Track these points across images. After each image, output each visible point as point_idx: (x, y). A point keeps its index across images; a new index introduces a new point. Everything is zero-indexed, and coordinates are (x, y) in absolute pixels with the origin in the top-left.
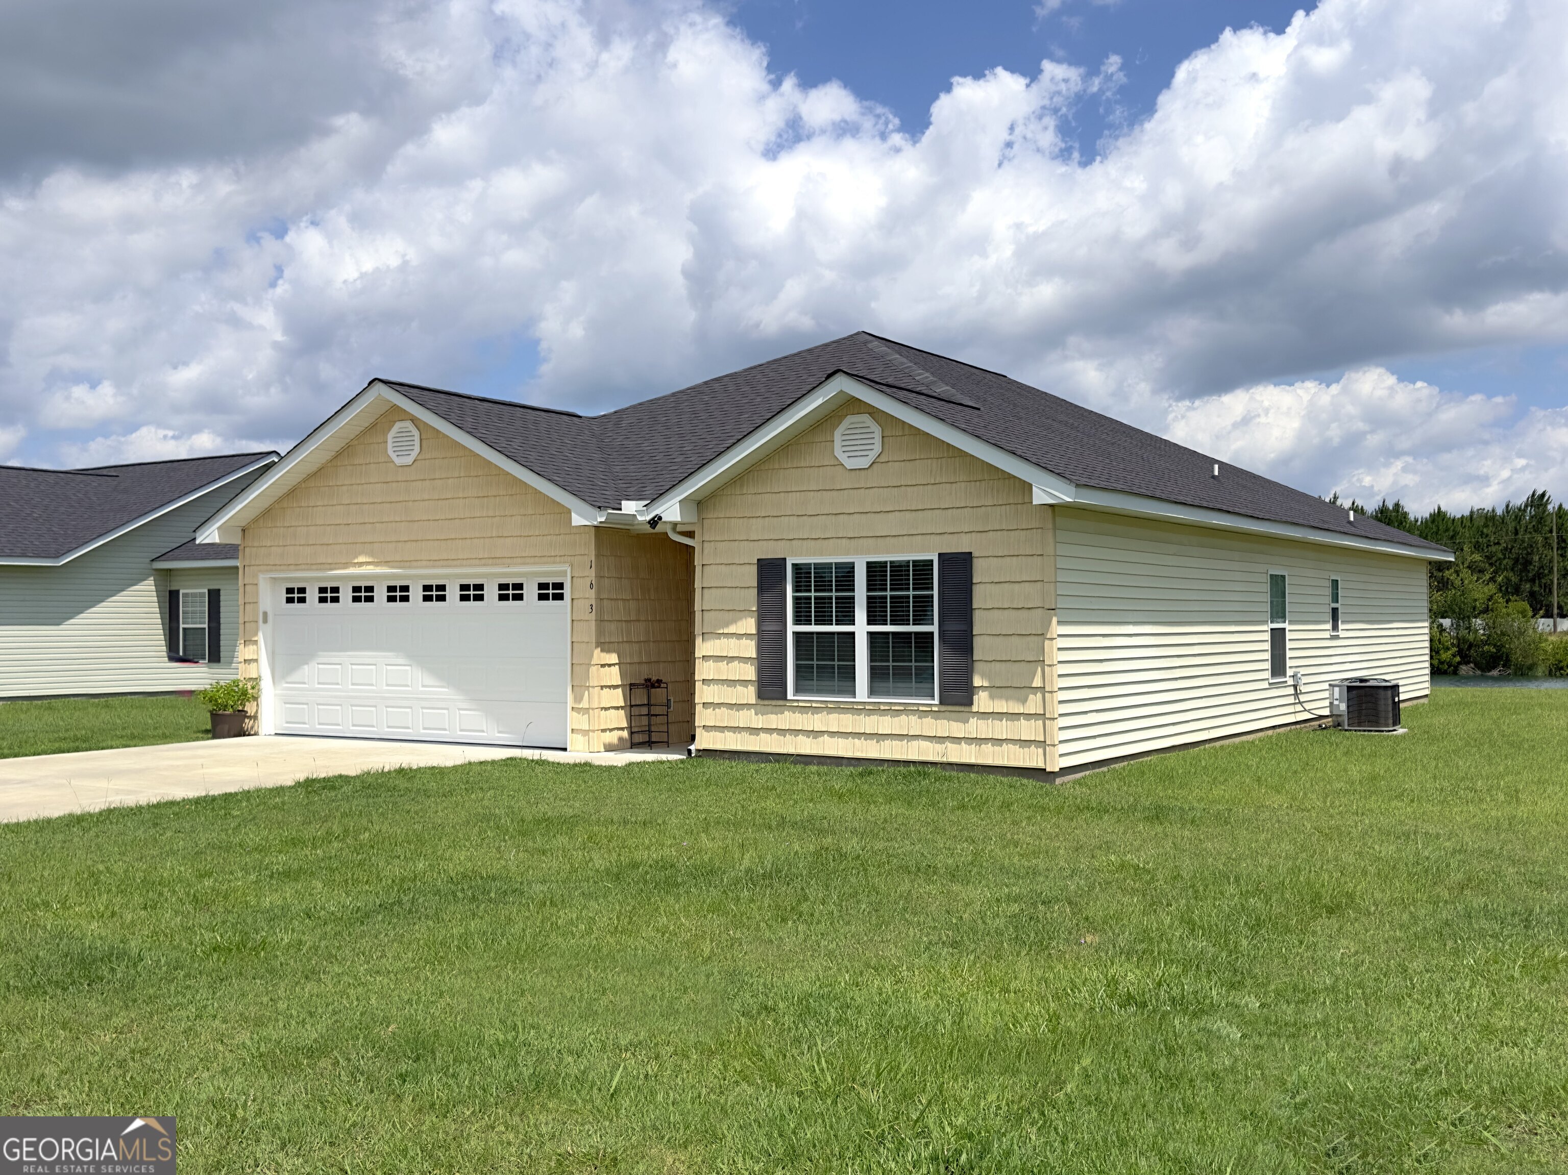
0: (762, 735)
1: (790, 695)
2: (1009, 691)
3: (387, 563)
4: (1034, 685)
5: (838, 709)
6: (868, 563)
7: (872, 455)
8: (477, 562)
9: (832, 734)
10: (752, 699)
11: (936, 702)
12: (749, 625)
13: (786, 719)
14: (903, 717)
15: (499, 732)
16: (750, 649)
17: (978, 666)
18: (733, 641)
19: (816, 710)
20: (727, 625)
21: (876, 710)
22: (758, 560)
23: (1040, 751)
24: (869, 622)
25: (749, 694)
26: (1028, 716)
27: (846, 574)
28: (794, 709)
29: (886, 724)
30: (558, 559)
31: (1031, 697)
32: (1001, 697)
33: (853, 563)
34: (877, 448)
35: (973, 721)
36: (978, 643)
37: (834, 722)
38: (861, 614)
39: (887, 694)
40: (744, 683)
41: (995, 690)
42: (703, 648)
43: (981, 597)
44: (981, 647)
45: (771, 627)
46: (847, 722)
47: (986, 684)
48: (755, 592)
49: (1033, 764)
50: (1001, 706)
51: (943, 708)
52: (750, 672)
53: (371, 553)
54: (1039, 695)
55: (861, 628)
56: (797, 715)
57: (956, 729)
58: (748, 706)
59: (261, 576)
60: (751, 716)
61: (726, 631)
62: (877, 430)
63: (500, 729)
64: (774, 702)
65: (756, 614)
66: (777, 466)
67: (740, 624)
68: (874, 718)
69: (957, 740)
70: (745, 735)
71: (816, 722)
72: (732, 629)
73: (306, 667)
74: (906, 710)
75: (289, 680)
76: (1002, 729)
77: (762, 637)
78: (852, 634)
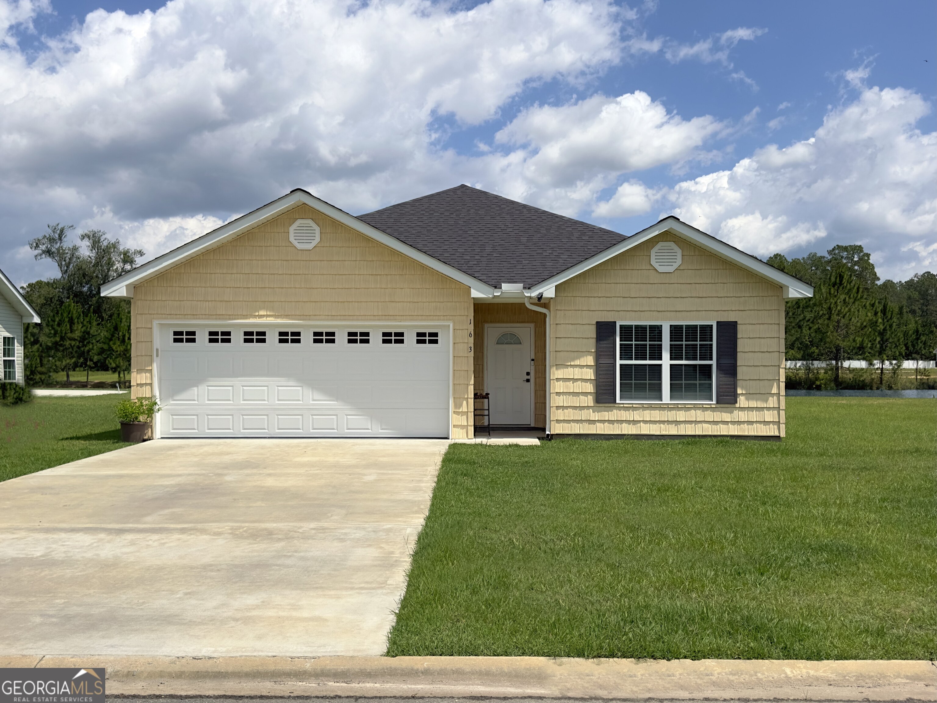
0: (598, 424)
1: (618, 401)
2: (758, 396)
3: (287, 316)
4: (773, 392)
5: (651, 407)
6: (671, 326)
7: (676, 266)
8: (372, 317)
9: (645, 422)
10: (591, 404)
11: (714, 402)
12: (590, 360)
13: (614, 414)
14: (693, 412)
15: (382, 429)
16: (590, 374)
17: (739, 383)
18: (577, 370)
19: (634, 409)
20: (573, 360)
21: (676, 408)
22: (597, 322)
23: (776, 427)
24: (671, 359)
25: (590, 401)
26: (768, 409)
27: (656, 331)
28: (620, 408)
29: (681, 416)
30: (442, 317)
31: (771, 398)
32: (753, 399)
33: (661, 326)
34: (679, 261)
35: (736, 412)
36: (739, 370)
37: (647, 415)
38: (666, 355)
39: (681, 398)
40: (585, 394)
41: (749, 396)
42: (555, 373)
43: (741, 345)
44: (741, 372)
45: (606, 361)
46: (656, 415)
47: (744, 392)
48: (594, 341)
49: (772, 434)
50: (753, 404)
51: (718, 406)
52: (590, 388)
53: (272, 309)
54: (775, 398)
55: (666, 362)
56: (622, 412)
57: (726, 417)
58: (588, 407)
59: (155, 323)
60: (590, 414)
61: (572, 363)
62: (679, 252)
63: (383, 427)
64: (607, 405)
65: (594, 354)
66: (610, 268)
67: (582, 359)
68: (674, 412)
69: (726, 423)
70: (586, 425)
71: (637, 415)
72: (577, 362)
73: (195, 389)
74: (695, 407)
75: (175, 398)
76: (754, 416)
77: (598, 368)
78: (660, 365)
